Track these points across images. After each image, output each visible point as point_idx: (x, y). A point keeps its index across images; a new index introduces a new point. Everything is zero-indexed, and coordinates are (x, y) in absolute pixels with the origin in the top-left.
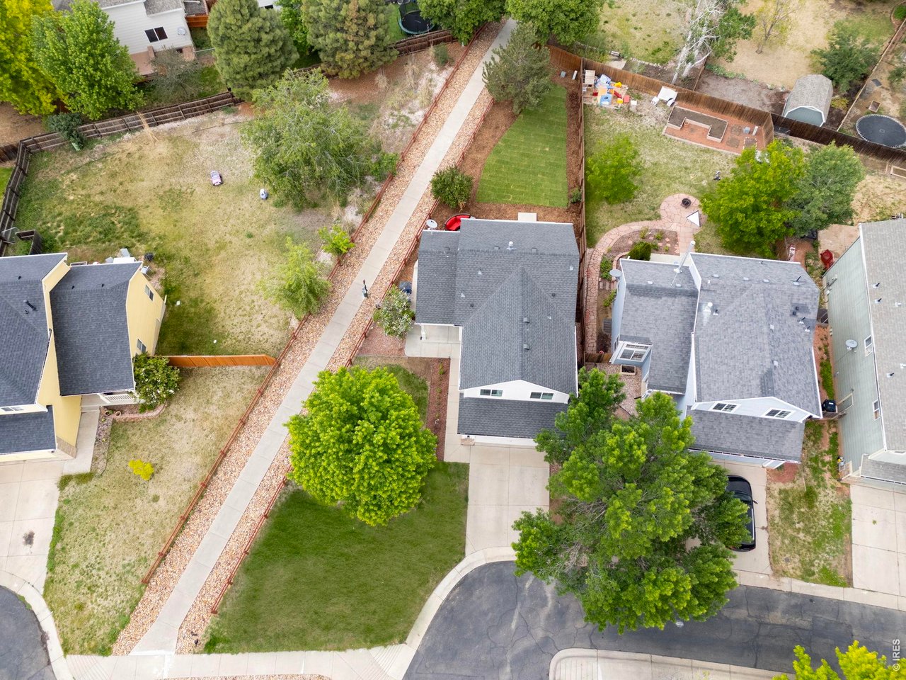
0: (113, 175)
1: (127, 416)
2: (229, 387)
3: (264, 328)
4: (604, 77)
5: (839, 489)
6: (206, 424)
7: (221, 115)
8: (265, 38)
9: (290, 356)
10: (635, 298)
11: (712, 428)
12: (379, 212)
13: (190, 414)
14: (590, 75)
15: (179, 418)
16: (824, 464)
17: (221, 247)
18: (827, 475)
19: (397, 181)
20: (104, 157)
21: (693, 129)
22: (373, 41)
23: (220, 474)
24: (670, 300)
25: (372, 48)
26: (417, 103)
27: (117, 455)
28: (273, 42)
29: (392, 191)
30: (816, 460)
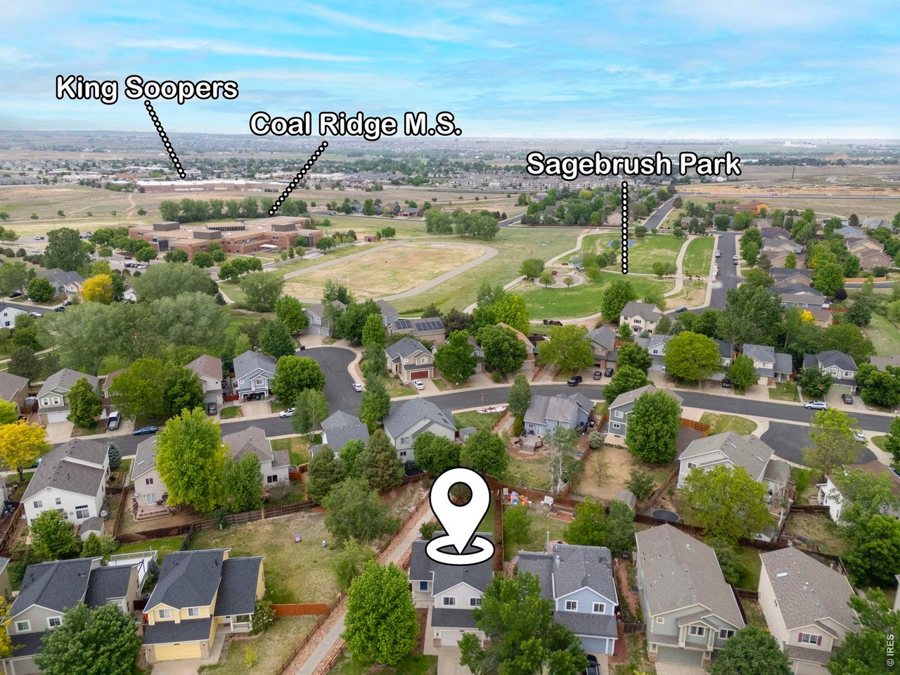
0: (240, 539)
1: (241, 638)
2: (300, 625)
3: (322, 598)
4: (514, 493)
5: (649, 665)
6: (286, 642)
7: (302, 513)
8: (337, 470)
9: (336, 610)
10: (524, 561)
11: (568, 621)
12: (390, 548)
13: (277, 637)
14: (505, 491)
15: (270, 639)
16: (640, 654)
17: (298, 567)
18: (642, 659)
19: (400, 535)
20: (235, 532)
21: (564, 515)
22: (391, 472)
23: (293, 665)
24: (541, 561)
25: (391, 476)
26: (412, 504)
27: (233, 657)
28: (340, 473)
29: (396, 540)
30: (636, 652)
